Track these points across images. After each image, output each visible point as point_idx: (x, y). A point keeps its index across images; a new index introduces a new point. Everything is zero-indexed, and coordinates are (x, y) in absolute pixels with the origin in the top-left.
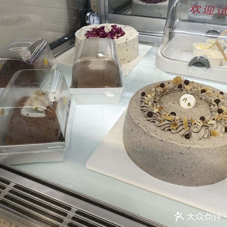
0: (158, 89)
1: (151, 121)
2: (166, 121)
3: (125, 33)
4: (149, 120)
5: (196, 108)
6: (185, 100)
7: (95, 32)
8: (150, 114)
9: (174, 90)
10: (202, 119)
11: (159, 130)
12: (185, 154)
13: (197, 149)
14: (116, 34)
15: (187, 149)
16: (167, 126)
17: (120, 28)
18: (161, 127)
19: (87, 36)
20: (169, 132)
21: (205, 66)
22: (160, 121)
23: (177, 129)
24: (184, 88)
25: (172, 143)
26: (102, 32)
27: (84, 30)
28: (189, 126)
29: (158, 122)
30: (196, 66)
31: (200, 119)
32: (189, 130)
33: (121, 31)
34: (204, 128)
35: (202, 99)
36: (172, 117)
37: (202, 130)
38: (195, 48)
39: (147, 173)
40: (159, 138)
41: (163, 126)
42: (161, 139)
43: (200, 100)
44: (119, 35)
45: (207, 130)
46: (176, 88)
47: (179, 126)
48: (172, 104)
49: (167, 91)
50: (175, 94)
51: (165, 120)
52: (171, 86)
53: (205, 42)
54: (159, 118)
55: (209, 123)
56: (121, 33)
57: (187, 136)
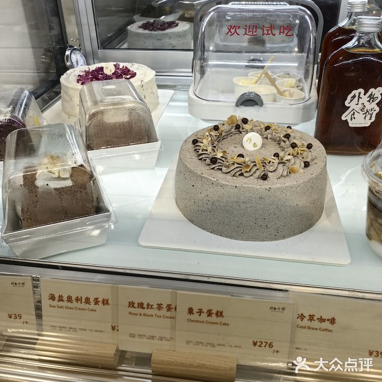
0: (211, 133)
1: (216, 168)
2: (235, 164)
3: (135, 73)
4: (213, 168)
5: (264, 148)
6: (249, 140)
7: (90, 76)
8: (214, 160)
9: (231, 133)
10: (276, 155)
11: (228, 177)
12: (265, 198)
13: (278, 189)
14: (124, 76)
15: (267, 191)
16: (238, 169)
17: (126, 67)
18: (231, 173)
19: (81, 82)
20: (241, 178)
21: (257, 104)
22: (228, 167)
23: (250, 170)
24: (243, 128)
25: (248, 187)
26: (101, 74)
27: (72, 75)
28: (264, 166)
29: (225, 168)
30: (246, 106)
31: (274, 156)
32: (264, 171)
33: (129, 70)
34: (282, 165)
35: (267, 138)
36: (240, 160)
37: (279, 168)
38: (236, 85)
39: (221, 237)
40: (232, 184)
41: (233, 171)
42: (235, 185)
43: (266, 139)
44: (128, 77)
45: (284, 167)
46: (233, 130)
47: (252, 167)
48: (234, 149)
49: (224, 134)
50: (233, 137)
51: (233, 164)
52: (226, 128)
53: (248, 76)
54: (225, 163)
55: (285, 159)
56: (130, 74)
57: (264, 177)
